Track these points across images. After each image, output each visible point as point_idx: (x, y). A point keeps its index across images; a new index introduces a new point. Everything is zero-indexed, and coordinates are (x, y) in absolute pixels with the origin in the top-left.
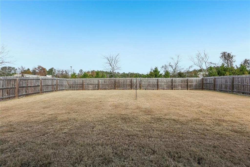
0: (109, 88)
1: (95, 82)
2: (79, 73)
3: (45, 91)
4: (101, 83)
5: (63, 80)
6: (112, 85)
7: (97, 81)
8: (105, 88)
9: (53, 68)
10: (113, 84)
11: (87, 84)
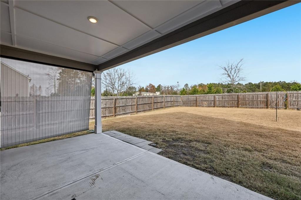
0: (228, 105)
1: (210, 98)
2: (185, 88)
3: (166, 106)
4: (218, 100)
5: (178, 97)
6: (233, 102)
7: (213, 97)
8: (223, 105)
9: (160, 85)
11: (201, 101)
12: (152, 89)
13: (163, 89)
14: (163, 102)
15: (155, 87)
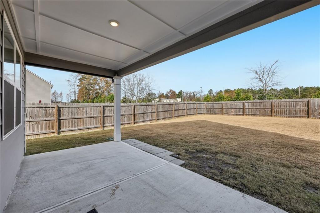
0: (260, 113)
1: (238, 105)
2: (208, 94)
3: (188, 114)
4: (248, 107)
5: (202, 104)
6: (266, 110)
7: (241, 104)
8: (254, 114)
9: (181, 91)
10: (269, 109)
11: (228, 108)
12: (173, 95)
13: (185, 95)
14: (185, 109)
15: (176, 93)
